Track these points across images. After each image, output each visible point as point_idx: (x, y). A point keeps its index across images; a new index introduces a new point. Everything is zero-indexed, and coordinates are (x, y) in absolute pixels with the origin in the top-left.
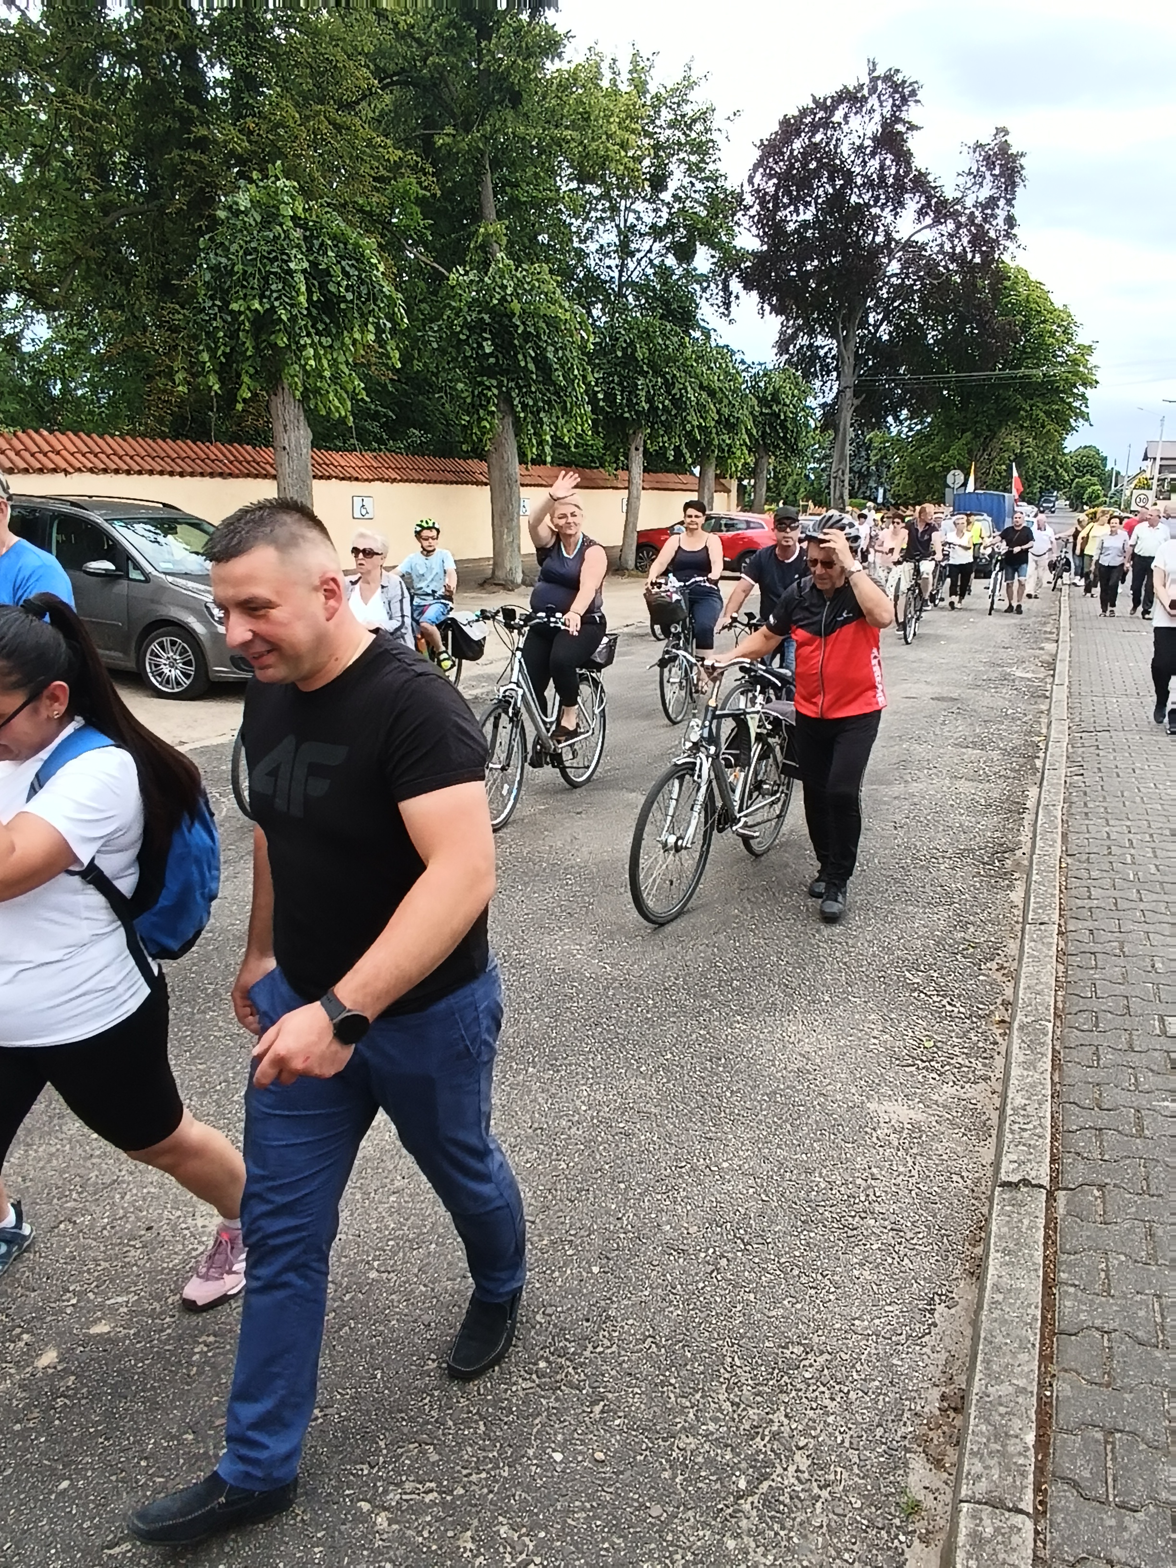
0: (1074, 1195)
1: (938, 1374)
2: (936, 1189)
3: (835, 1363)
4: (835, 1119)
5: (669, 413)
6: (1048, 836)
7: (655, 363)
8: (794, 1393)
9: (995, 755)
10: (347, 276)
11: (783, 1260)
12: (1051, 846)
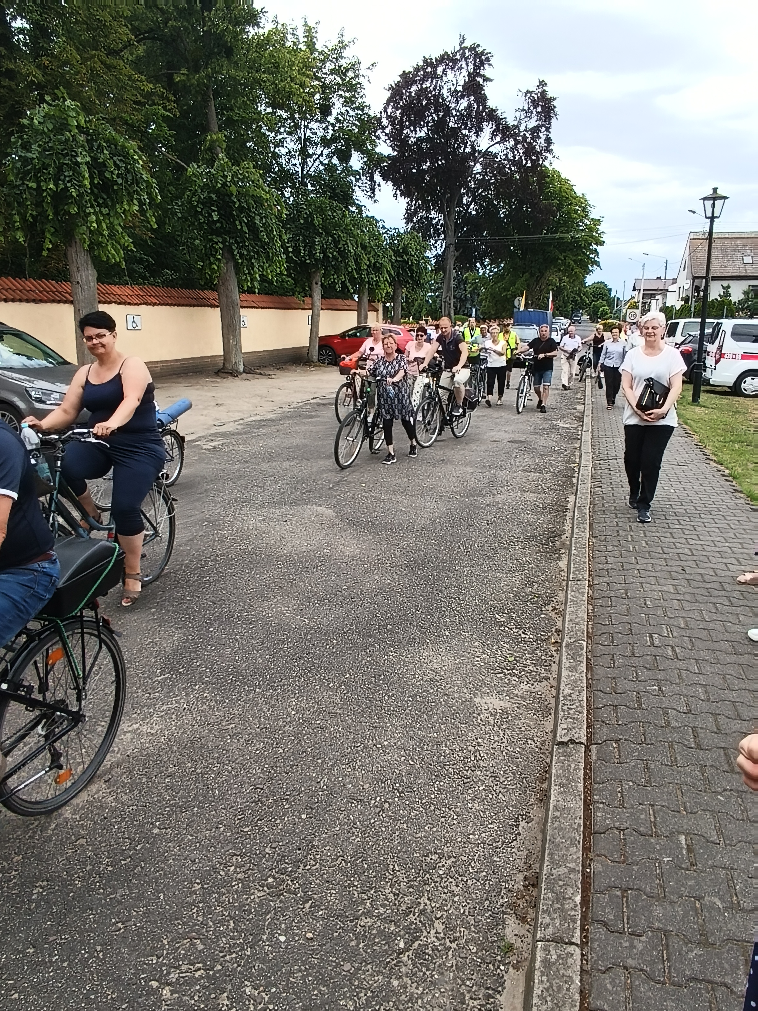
0: (601, 747)
1: (522, 865)
2: (518, 749)
3: (457, 863)
4: (454, 710)
5: (337, 260)
6: (581, 526)
7: (327, 228)
8: (433, 885)
9: (548, 476)
10: (118, 167)
11: (424, 801)
12: (583, 532)
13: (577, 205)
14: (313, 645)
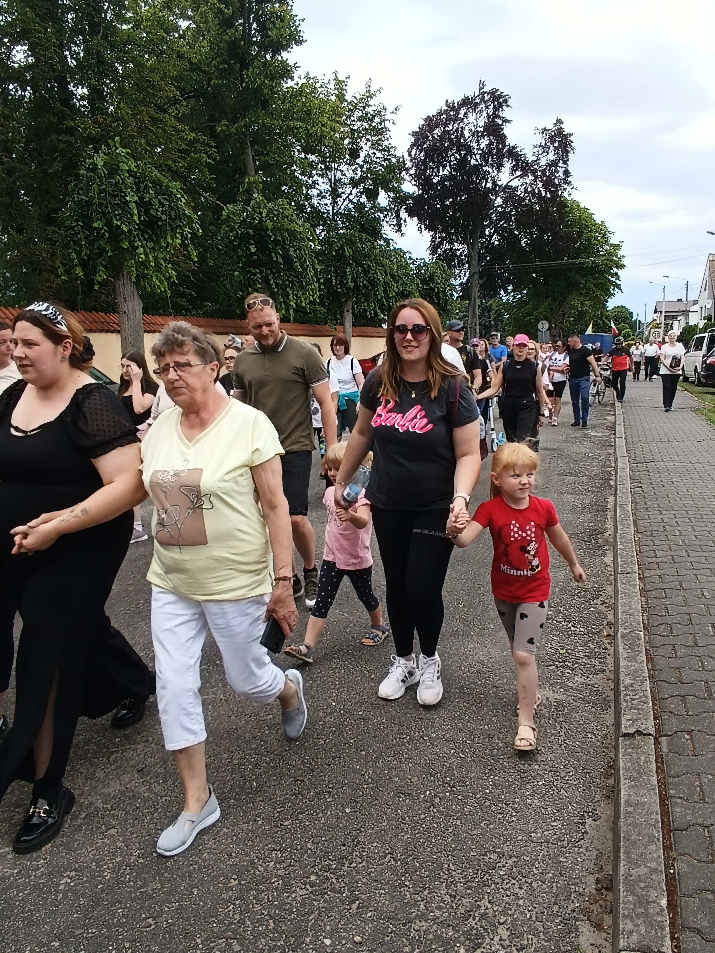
0: (672, 739)
1: (592, 866)
2: (578, 743)
3: (520, 863)
5: (367, 288)
6: (625, 522)
7: (357, 259)
9: (584, 479)
10: (163, 205)
11: (478, 796)
12: (627, 528)
13: (596, 232)
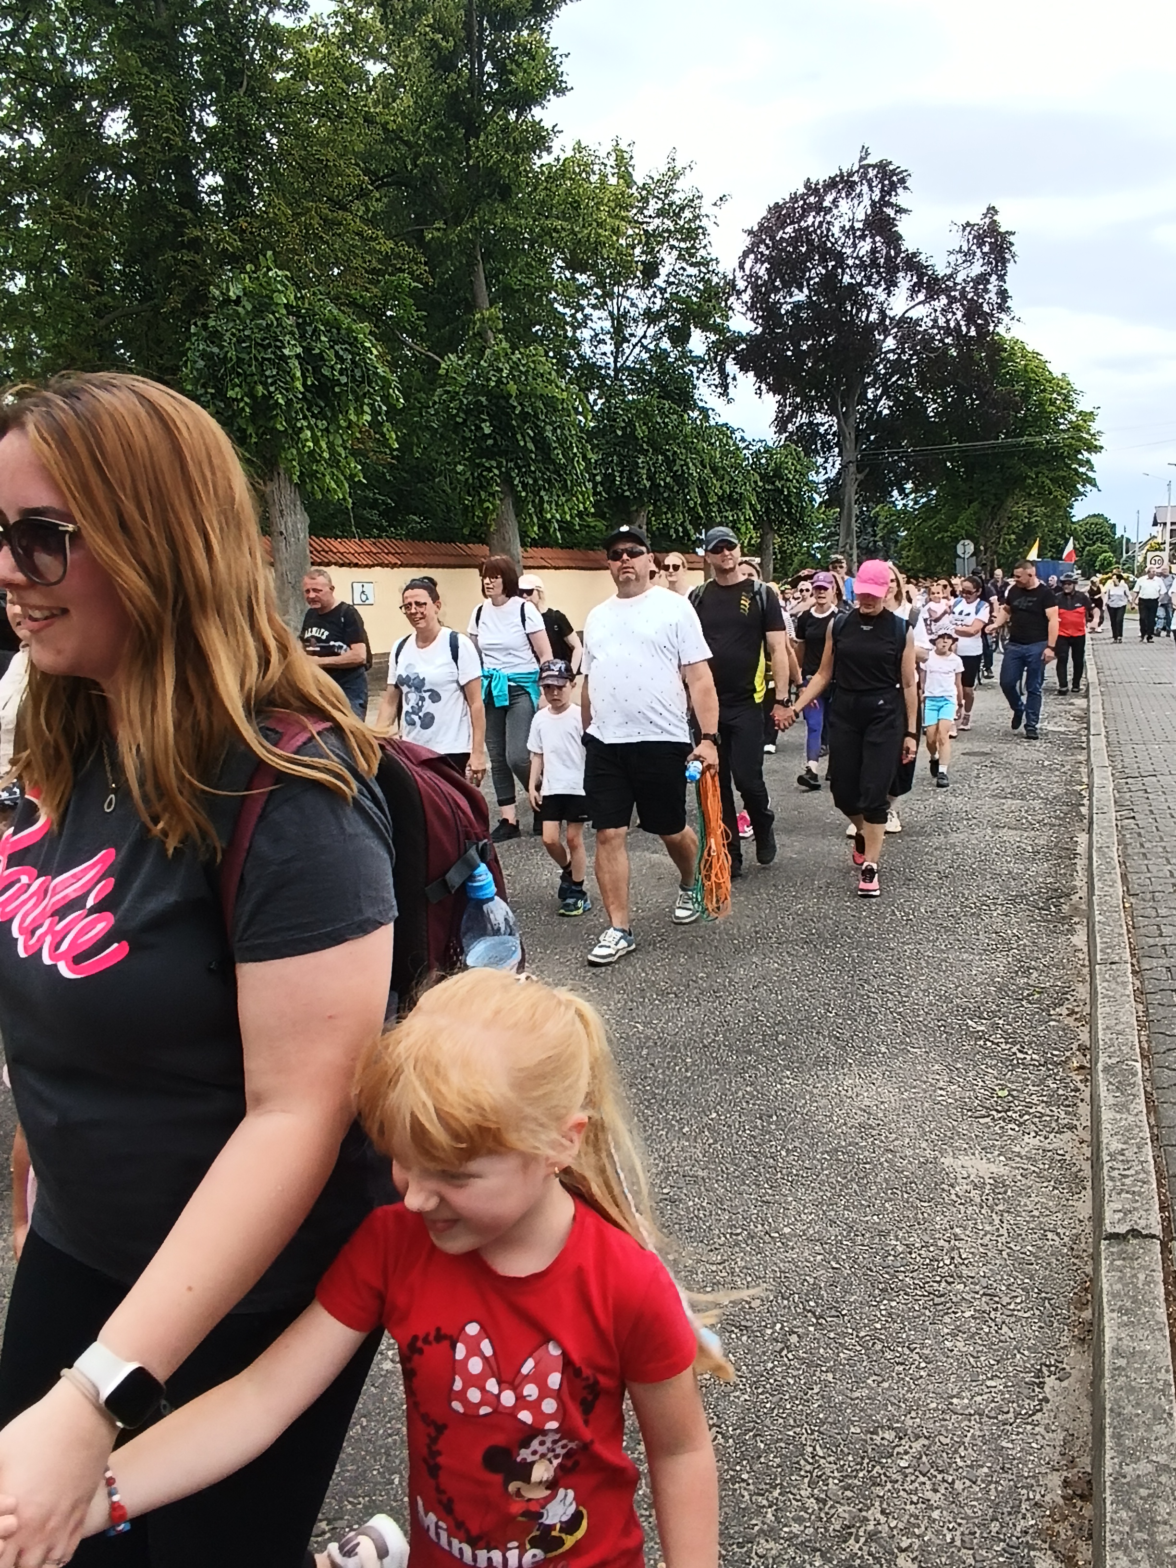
1: (1057, 1457)
2: (1029, 1248)
3: (934, 1448)
4: (906, 1177)
5: (671, 490)
6: (1107, 876)
7: (655, 442)
8: (889, 1486)
9: (1037, 803)
10: (341, 360)
11: (862, 1334)
12: (1111, 886)
13: (1054, 391)
14: (652, 1065)
